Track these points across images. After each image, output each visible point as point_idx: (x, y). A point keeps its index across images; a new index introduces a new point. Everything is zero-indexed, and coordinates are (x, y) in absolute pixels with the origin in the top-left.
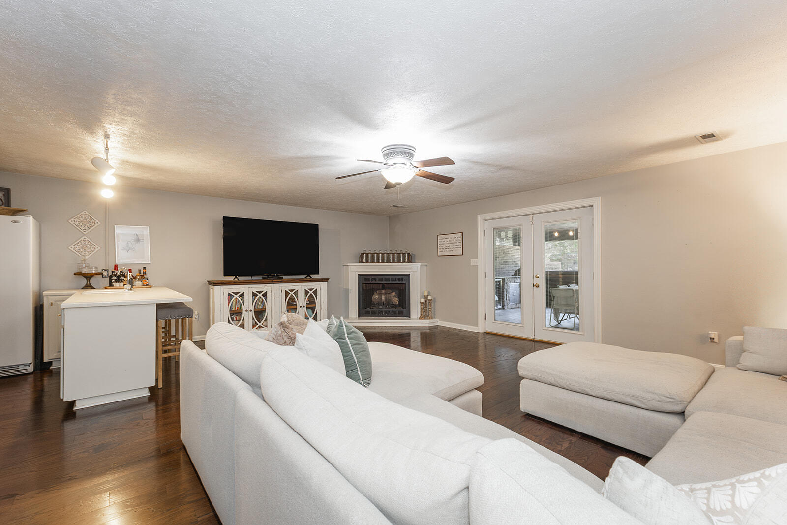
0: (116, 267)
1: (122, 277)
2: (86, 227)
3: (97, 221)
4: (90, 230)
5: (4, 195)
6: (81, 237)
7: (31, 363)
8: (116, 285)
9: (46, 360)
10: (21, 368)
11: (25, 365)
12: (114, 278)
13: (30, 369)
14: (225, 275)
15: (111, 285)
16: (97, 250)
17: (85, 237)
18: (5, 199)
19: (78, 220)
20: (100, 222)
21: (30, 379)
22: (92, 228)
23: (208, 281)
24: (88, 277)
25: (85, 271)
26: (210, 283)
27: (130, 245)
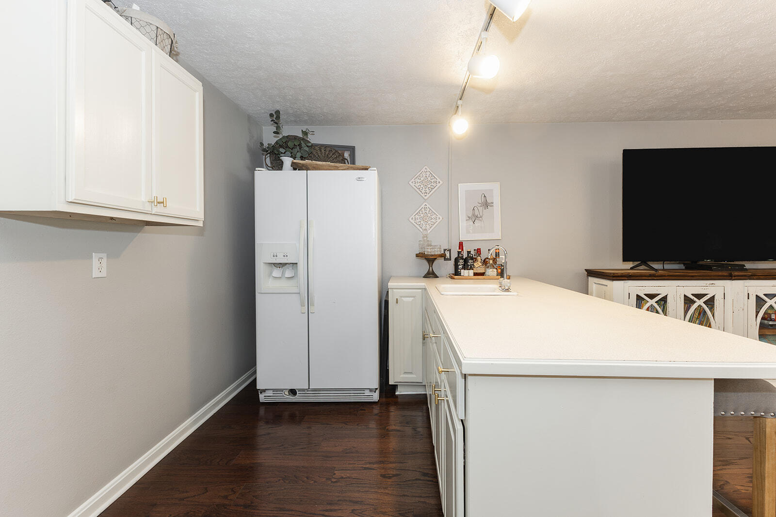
0: (461, 245)
1: (470, 261)
2: (427, 189)
3: (438, 180)
4: (431, 193)
5: (350, 155)
6: (421, 205)
7: (377, 389)
8: (464, 273)
9: (391, 382)
10: (367, 393)
11: (371, 390)
12: (461, 262)
13: (376, 397)
14: (626, 259)
15: (457, 273)
16: (439, 221)
17: (426, 203)
18: (350, 158)
19: (419, 181)
20: (442, 181)
21: (376, 410)
22: (434, 190)
23: (586, 270)
24: (431, 260)
25: (429, 251)
26: (591, 273)
27: (477, 213)
